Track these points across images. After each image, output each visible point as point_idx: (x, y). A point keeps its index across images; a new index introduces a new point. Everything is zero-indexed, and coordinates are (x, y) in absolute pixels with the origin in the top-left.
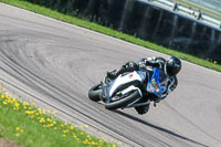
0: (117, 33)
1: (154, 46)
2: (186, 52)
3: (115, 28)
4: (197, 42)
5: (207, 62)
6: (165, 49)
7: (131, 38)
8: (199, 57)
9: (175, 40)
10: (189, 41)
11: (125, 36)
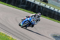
0: (6, 4)
1: (15, 7)
2: (24, 9)
3: (5, 3)
4: (27, 6)
5: (30, 12)
6: (18, 8)
7: (9, 5)
8: (28, 10)
9: (21, 6)
10: (25, 6)
11: (8, 5)
